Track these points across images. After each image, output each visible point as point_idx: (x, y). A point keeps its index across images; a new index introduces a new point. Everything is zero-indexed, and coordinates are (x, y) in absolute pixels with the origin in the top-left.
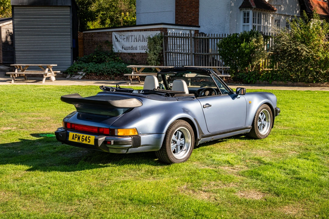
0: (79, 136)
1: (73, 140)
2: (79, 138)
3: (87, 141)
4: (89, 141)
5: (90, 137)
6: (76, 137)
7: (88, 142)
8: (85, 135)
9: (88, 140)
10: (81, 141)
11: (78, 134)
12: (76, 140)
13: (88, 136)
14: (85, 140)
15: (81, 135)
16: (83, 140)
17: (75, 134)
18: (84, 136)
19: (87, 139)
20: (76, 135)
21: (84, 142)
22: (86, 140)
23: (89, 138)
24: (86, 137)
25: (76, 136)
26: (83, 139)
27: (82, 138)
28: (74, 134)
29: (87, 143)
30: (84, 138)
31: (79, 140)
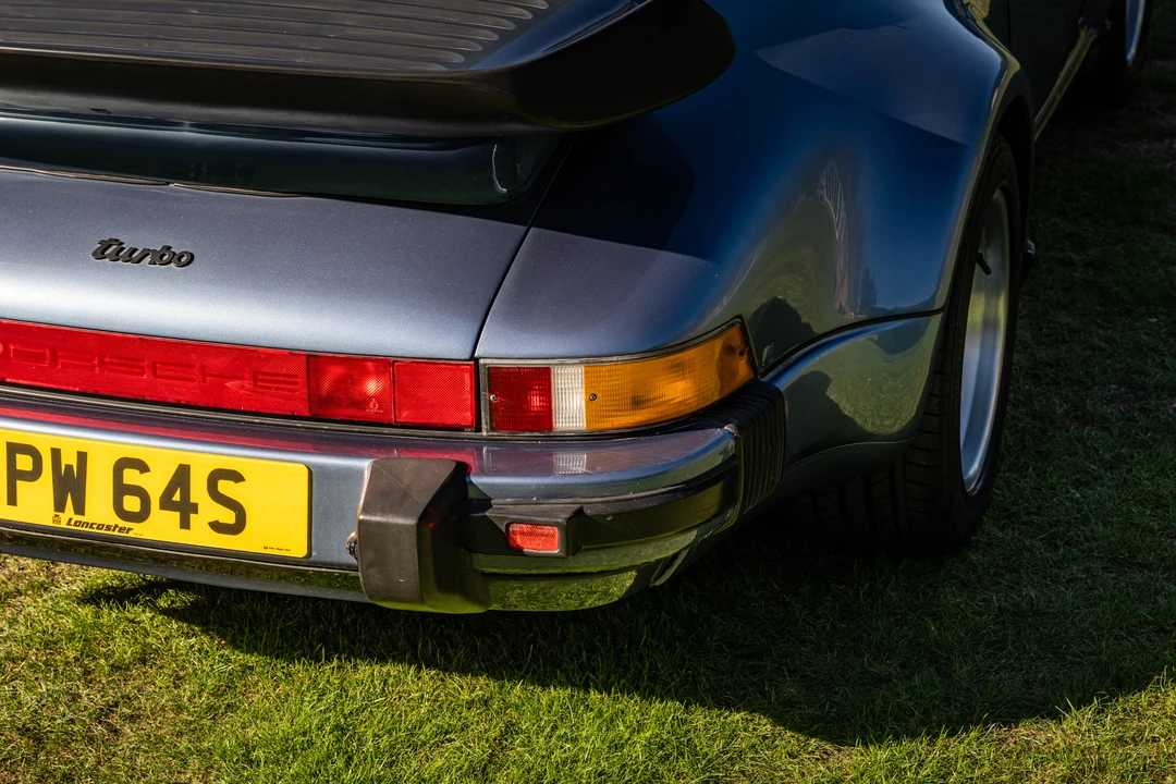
0: (69, 459)
2: (70, 485)
3: (199, 519)
4: (228, 517)
5: (236, 477)
6: (16, 474)
7: (217, 527)
9: (210, 510)
10: (112, 519)
11: (38, 440)
12: (33, 508)
13: (203, 458)
14: (166, 503)
15: (103, 449)
16: (132, 504)
18: (142, 467)
19: (198, 492)
20: (13, 449)
21: (161, 527)
22: (186, 510)
23: (225, 487)
24: (184, 469)
25: (25, 462)
26: (138, 491)
27: (121, 490)
29: (200, 535)
30: (155, 484)
31: (80, 509)
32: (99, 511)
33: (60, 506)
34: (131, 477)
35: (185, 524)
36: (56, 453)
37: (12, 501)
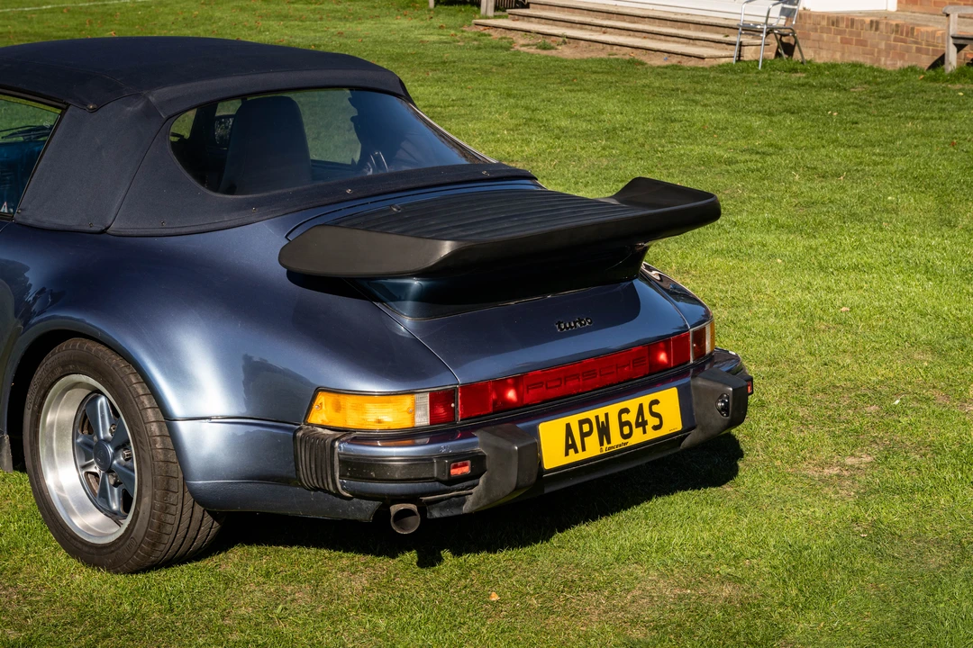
0: (602, 419)
1: (574, 457)
2: (604, 432)
3: (649, 428)
4: (656, 421)
5: (656, 402)
6: (584, 435)
7: (654, 428)
8: (632, 404)
9: (653, 421)
10: (622, 441)
11: (590, 414)
12: (593, 448)
13: (645, 400)
14: (638, 425)
15: (613, 409)
16: (626, 430)
17: (573, 420)
18: (626, 411)
19: (647, 416)
20: (581, 423)
21: (638, 437)
22: (642, 424)
23: (655, 408)
24: (641, 406)
25: (586, 428)
26: (628, 423)
27: (622, 424)
28: (568, 426)
29: (652, 435)
30: (631, 417)
31: (609, 442)
32: (616, 440)
33: (602, 444)
34: (625, 417)
35: (645, 432)
36: (597, 417)
37: (584, 449)
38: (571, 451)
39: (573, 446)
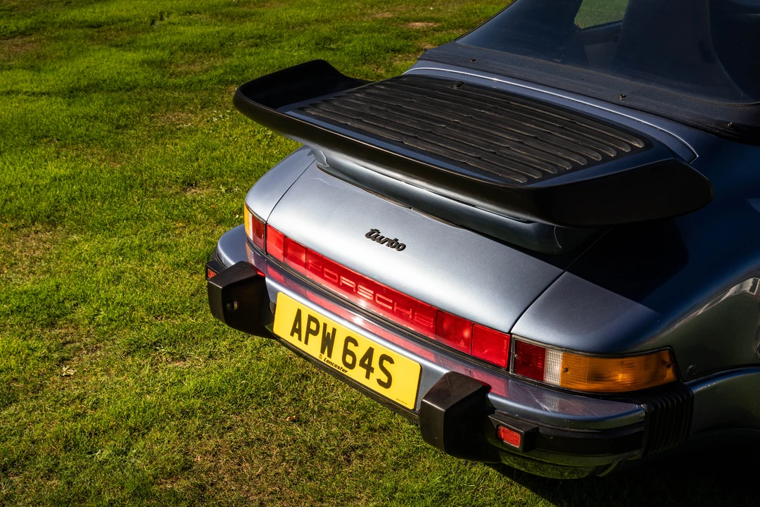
0: (329, 330)
1: (296, 342)
2: (328, 343)
3: (373, 376)
4: (385, 379)
5: (390, 360)
6: (309, 331)
7: (381, 382)
9: (378, 374)
10: (341, 365)
12: (313, 348)
13: (380, 347)
14: (362, 364)
15: (342, 330)
16: (349, 359)
18: (355, 343)
19: (376, 364)
20: (311, 318)
21: (357, 374)
22: (369, 370)
23: (386, 363)
24: (371, 350)
25: (313, 326)
26: (352, 354)
27: (346, 352)
28: (299, 311)
29: (372, 384)
30: (360, 353)
31: (330, 355)
32: (336, 359)
33: (323, 351)
34: (351, 346)
35: (368, 376)
36: (325, 325)
37: (306, 342)
38: (296, 335)
39: (299, 331)
